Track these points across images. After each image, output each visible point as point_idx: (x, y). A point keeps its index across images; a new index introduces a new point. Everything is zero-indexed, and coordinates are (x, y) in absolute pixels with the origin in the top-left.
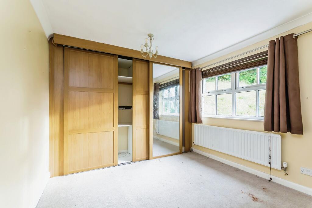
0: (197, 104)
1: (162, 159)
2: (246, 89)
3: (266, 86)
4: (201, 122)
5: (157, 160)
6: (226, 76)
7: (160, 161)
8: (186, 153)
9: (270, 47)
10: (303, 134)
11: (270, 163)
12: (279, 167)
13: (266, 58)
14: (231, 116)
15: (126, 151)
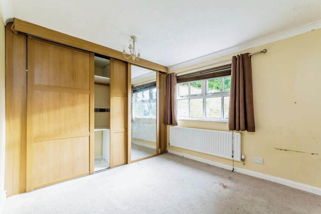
0: (172, 107)
1: (140, 162)
2: (215, 95)
3: (230, 93)
4: (176, 124)
5: (136, 163)
6: (198, 82)
7: (139, 164)
8: (163, 155)
9: (233, 62)
10: (255, 131)
11: (233, 156)
12: (239, 159)
13: (229, 70)
14: (202, 119)
15: (100, 157)
